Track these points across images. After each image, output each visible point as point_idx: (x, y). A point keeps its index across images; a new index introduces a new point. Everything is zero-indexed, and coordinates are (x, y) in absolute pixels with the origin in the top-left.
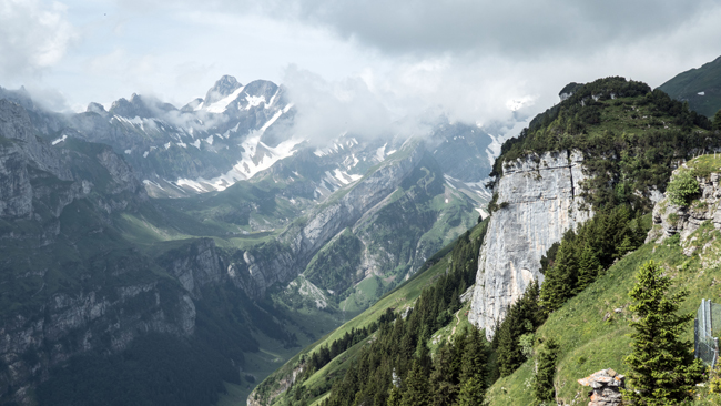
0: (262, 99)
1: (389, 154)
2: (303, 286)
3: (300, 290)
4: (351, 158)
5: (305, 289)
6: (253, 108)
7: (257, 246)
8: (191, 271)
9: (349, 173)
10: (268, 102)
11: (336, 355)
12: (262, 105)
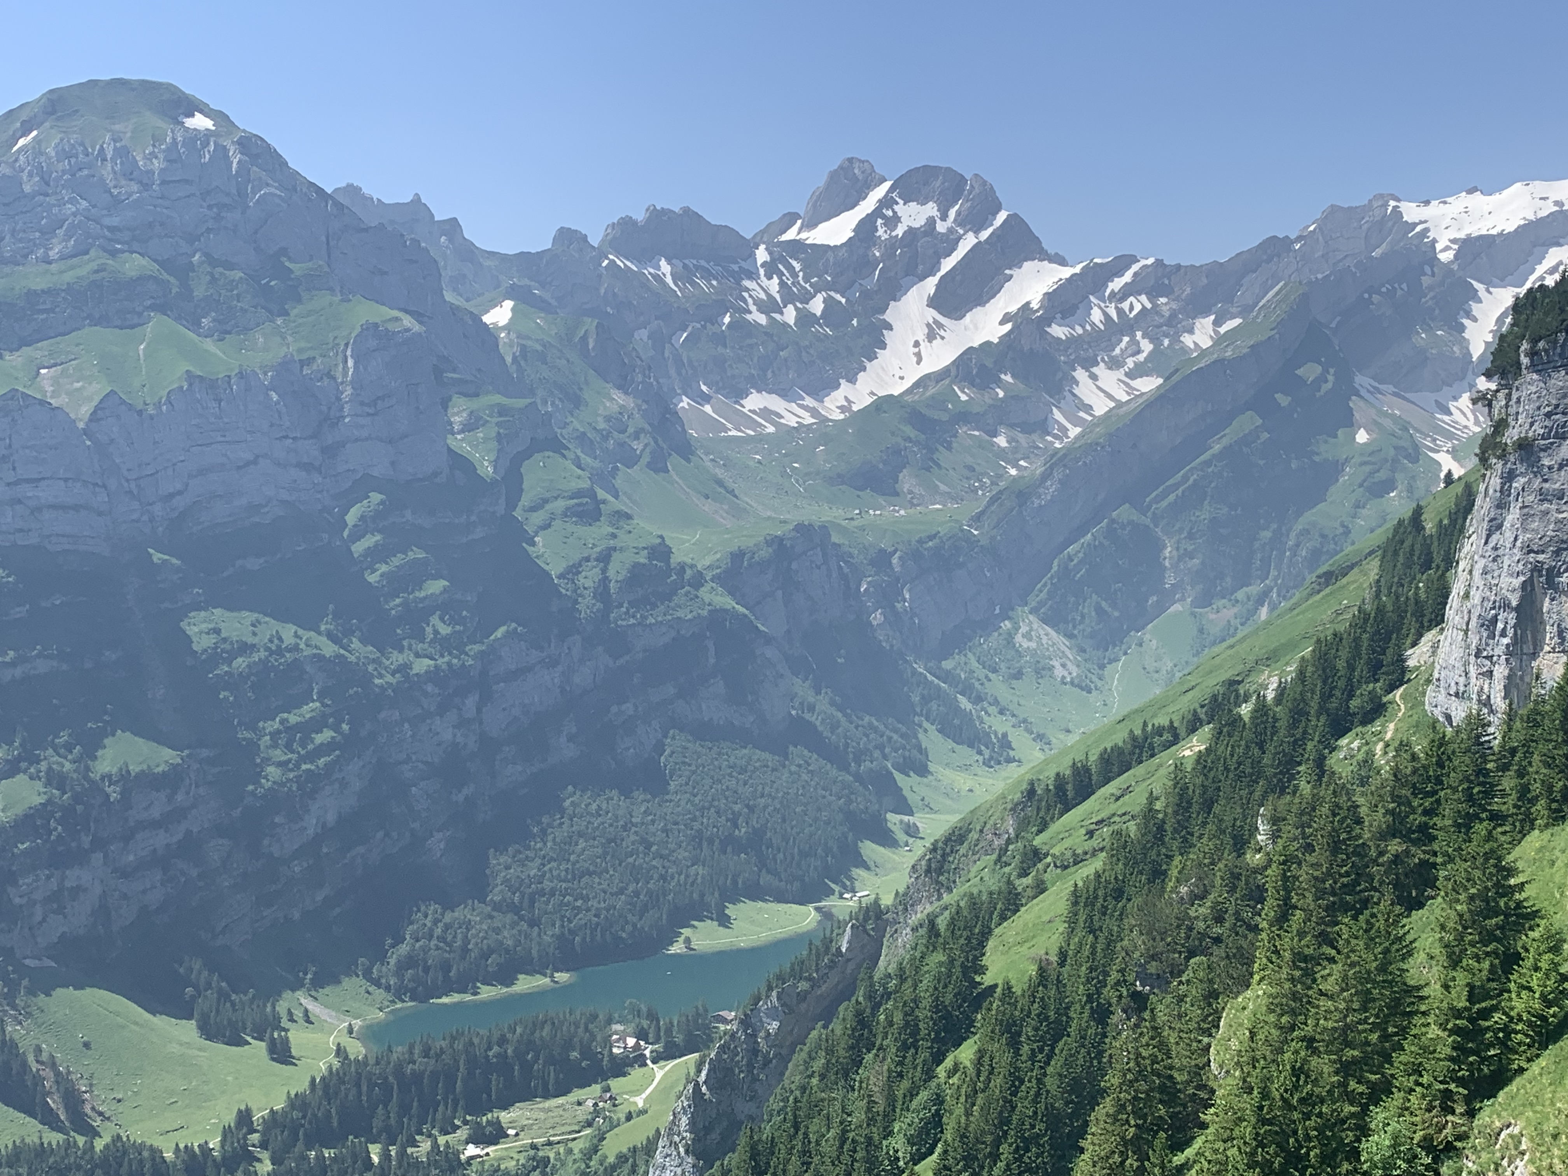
0: (931, 209)
1: (1223, 330)
2: (1024, 629)
3: (1018, 638)
4: (1134, 342)
5: (1028, 636)
6: (911, 231)
7: (920, 541)
8: (780, 593)
9: (1131, 375)
10: (944, 218)
11: (1107, 781)
12: (931, 221)
